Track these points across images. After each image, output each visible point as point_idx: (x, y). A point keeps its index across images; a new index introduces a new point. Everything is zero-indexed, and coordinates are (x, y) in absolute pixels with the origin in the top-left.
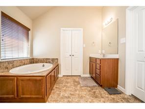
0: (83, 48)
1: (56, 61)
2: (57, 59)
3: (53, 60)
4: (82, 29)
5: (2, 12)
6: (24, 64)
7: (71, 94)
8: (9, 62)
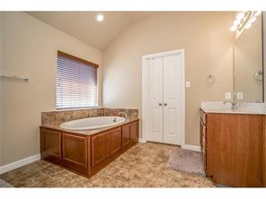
0: (186, 88)
1: (135, 113)
2: (137, 111)
3: (130, 112)
4: (182, 51)
5: (59, 52)
6: (89, 116)
7: (135, 176)
8: (66, 113)
